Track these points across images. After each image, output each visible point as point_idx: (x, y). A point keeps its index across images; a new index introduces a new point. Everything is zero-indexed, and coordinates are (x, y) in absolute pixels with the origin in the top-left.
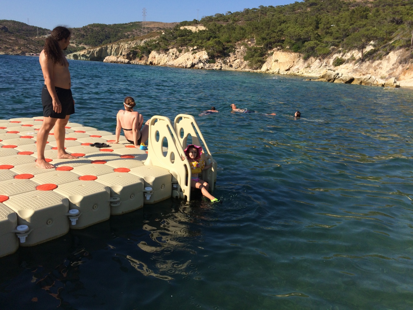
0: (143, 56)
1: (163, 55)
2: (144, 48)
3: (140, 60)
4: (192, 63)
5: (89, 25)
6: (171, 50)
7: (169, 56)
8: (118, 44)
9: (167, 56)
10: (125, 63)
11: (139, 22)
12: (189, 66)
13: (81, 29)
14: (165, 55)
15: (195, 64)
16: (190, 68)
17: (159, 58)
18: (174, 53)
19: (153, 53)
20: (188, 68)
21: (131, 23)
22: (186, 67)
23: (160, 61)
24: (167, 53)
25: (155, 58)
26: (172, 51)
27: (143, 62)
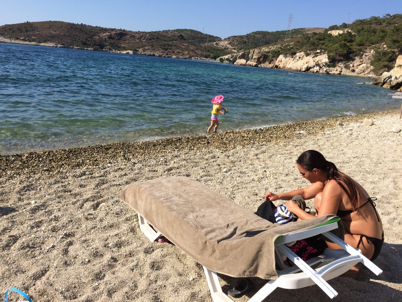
0: (273, 60)
1: (289, 58)
2: (276, 52)
3: (270, 63)
4: (307, 67)
5: (253, 32)
7: (295, 60)
8: (260, 49)
9: (293, 60)
10: (252, 66)
11: (302, 29)
12: (304, 70)
13: (245, 36)
14: (291, 59)
15: (310, 68)
16: (304, 71)
17: (285, 62)
18: (301, 57)
19: (281, 57)
20: (303, 71)
21: (294, 30)
22: (300, 71)
23: (285, 64)
24: (294, 56)
25: (281, 61)
26: (299, 55)
27: (271, 66)
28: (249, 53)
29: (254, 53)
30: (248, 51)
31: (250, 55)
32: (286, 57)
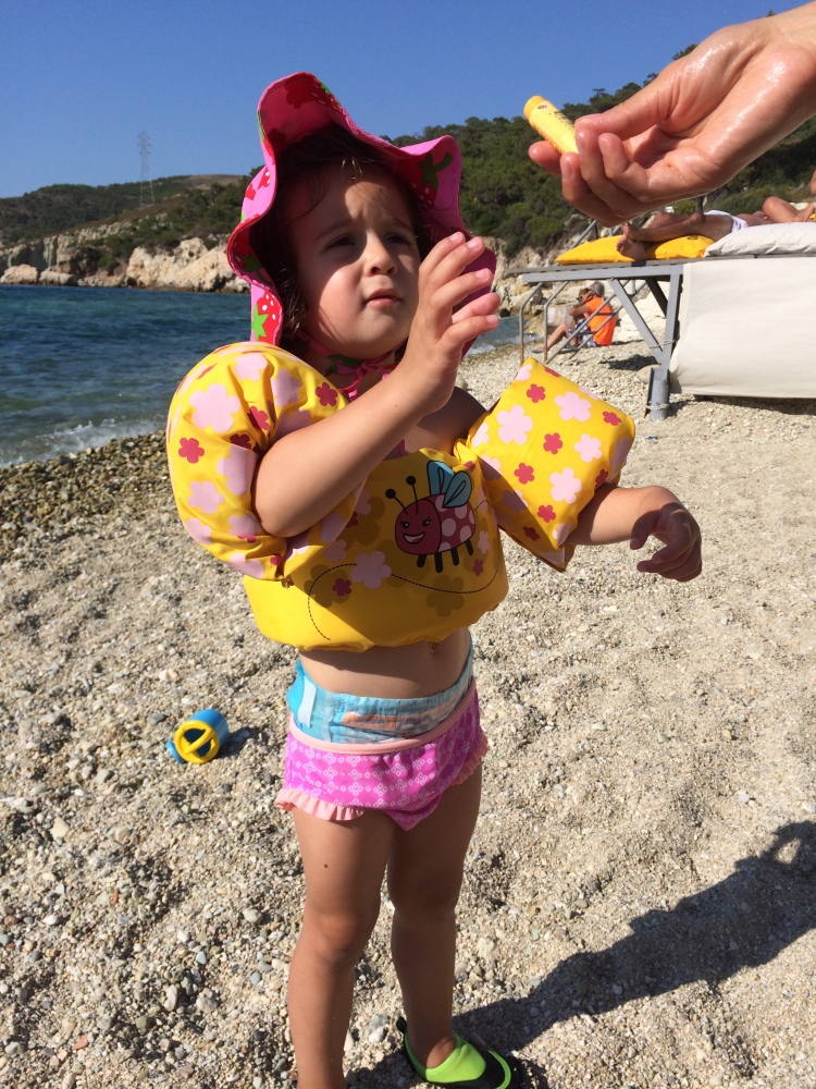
0: (118, 265)
1: (163, 257)
2: (121, 242)
3: (111, 274)
4: (217, 278)
5: (42, 190)
6: (184, 245)
7: (179, 261)
8: (73, 235)
9: (175, 261)
10: (59, 284)
11: (182, 178)
12: (208, 286)
13: (20, 199)
14: (168, 258)
15: (225, 280)
16: (211, 290)
17: (153, 268)
18: (194, 251)
19: (139, 254)
20: (207, 291)
21: (160, 180)
22: (200, 289)
23: (156, 274)
24: (175, 251)
25: (142, 266)
26: (188, 246)
27: (114, 280)
28: (42, 248)
29: (56, 246)
30: (38, 241)
31: (46, 254)
32: (152, 252)
